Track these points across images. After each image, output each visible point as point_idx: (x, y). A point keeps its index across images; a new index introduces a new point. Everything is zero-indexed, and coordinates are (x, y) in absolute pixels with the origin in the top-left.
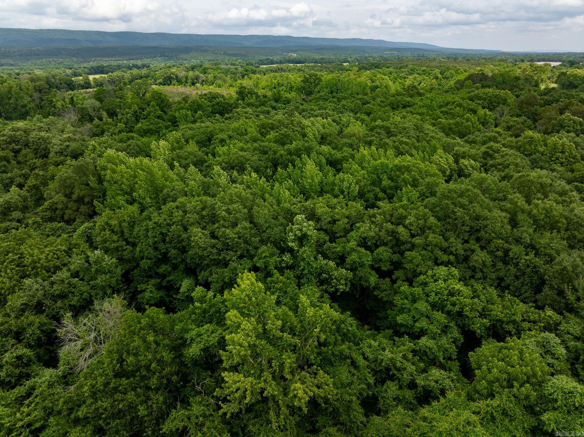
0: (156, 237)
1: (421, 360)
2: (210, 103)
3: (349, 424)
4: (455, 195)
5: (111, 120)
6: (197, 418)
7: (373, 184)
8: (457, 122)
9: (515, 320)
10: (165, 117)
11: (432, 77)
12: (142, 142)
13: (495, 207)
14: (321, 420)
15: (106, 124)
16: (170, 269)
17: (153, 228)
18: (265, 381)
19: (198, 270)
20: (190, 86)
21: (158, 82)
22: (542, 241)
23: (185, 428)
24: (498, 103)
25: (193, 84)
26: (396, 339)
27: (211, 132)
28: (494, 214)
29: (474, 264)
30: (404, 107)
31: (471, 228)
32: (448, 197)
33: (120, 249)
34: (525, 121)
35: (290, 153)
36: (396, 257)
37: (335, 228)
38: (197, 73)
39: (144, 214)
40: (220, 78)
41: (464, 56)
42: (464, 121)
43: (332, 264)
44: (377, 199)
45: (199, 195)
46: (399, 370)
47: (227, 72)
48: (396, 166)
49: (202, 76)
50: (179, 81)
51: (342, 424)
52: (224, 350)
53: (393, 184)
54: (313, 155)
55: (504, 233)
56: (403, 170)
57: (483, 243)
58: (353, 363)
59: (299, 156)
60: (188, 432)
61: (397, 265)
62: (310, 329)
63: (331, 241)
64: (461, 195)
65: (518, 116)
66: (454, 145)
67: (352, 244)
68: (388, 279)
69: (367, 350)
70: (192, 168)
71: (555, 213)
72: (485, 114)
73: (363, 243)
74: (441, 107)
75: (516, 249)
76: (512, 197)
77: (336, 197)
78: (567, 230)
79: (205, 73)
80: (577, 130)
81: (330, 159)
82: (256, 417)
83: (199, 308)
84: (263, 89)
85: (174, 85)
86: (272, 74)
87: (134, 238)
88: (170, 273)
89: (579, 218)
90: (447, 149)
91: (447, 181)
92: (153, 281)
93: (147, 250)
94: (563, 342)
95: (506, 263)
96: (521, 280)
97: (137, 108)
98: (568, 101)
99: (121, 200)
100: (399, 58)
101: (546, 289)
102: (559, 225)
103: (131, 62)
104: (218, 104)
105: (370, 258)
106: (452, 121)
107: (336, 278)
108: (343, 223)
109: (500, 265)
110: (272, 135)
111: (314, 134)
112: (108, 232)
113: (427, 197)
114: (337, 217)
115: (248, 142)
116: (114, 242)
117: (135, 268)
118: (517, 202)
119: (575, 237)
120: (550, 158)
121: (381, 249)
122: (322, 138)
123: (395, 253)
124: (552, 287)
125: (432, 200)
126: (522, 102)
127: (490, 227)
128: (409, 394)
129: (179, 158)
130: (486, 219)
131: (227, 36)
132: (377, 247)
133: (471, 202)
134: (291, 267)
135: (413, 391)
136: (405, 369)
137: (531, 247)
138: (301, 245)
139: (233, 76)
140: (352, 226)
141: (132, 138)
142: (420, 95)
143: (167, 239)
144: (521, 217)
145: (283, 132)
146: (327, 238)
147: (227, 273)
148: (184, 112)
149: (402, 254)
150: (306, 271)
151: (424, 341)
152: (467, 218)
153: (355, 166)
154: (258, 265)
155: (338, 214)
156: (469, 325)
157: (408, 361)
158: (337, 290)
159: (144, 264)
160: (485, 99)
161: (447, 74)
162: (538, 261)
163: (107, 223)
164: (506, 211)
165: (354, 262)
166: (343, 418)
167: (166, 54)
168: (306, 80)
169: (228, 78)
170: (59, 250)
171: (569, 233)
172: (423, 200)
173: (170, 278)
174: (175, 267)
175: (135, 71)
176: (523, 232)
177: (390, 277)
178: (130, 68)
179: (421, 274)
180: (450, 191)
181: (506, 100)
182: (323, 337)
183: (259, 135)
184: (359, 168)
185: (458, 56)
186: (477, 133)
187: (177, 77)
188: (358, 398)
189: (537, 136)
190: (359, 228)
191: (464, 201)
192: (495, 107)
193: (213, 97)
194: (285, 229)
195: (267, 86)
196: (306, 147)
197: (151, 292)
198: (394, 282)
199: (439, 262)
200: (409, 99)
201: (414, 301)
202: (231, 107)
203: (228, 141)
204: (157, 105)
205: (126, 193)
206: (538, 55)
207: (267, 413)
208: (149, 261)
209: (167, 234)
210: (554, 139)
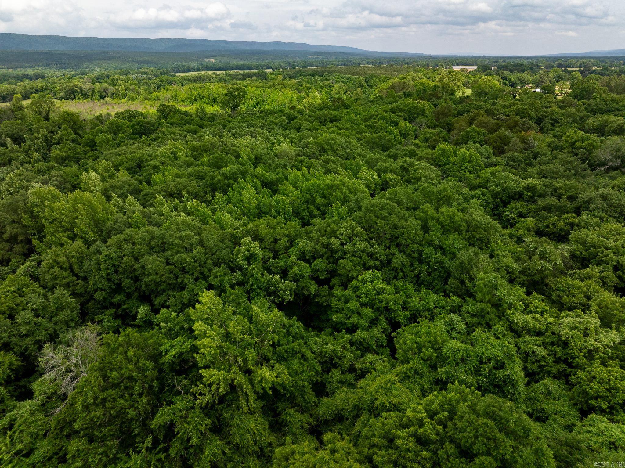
0: (108, 269)
1: (357, 349)
2: (129, 123)
3: (304, 404)
4: (377, 209)
5: (17, 146)
6: (181, 411)
7: (307, 202)
8: (380, 136)
9: (429, 308)
10: (80, 140)
11: (357, 86)
12: (64, 172)
13: (410, 216)
14: (280, 405)
15: (12, 151)
16: (124, 298)
17: (105, 261)
18: (234, 373)
19: (153, 296)
20: (98, 100)
21: (58, 96)
22: (447, 242)
23: (172, 421)
24: (418, 114)
25: (102, 98)
26: (336, 333)
27: (139, 158)
28: (409, 223)
29: (395, 265)
30: (332, 121)
31: (392, 236)
32: (371, 210)
33: (71, 284)
34: (441, 131)
35: (226, 177)
36: (331, 267)
37: (277, 247)
38: (105, 85)
39: (92, 248)
40: (133, 90)
41: (388, 60)
42: (386, 134)
43: (277, 277)
44: (312, 216)
45: (144, 226)
46: (340, 358)
47: (139, 83)
48: (327, 185)
49: (112, 89)
50: (85, 95)
51: (299, 405)
52: (198, 353)
53: (325, 202)
54: (248, 178)
55: (418, 238)
56: (334, 188)
57: (402, 248)
58: (303, 356)
59: (236, 180)
60: (175, 424)
61: (333, 273)
62: (265, 330)
63: (274, 258)
64: (382, 208)
65: (434, 127)
66: (377, 160)
67: (293, 258)
68: (326, 287)
69: (314, 346)
70: (130, 197)
71: (457, 219)
72: (406, 125)
73: (302, 257)
74: (366, 120)
75: (427, 250)
76: (424, 207)
77: (275, 217)
78: (467, 231)
79: (115, 85)
80: (481, 141)
81: (265, 181)
82: (228, 406)
83: (165, 327)
84: (182, 101)
85: (79, 99)
86: (191, 85)
87: (85, 272)
88: (124, 302)
89: (476, 221)
90: (371, 165)
91: (372, 195)
92: (108, 312)
93: (101, 282)
94: (464, 319)
95: (421, 262)
96: (433, 275)
97: (46, 132)
98: (476, 111)
99: (63, 237)
100: (323, 63)
101: (451, 280)
102: (461, 228)
103: (20, 72)
104: (138, 123)
105: (309, 270)
106: (375, 135)
107: (282, 290)
108: (284, 241)
109: (416, 263)
110: (205, 158)
111: (248, 156)
112: (57, 270)
113: (356, 211)
114: (278, 237)
115: (181, 167)
116: (64, 278)
117: (88, 301)
118: (427, 211)
119: (474, 237)
120: (460, 167)
121: (318, 261)
122: (256, 158)
123: (330, 263)
124: (455, 278)
125: (358, 214)
126: (438, 113)
127: (406, 234)
128: (349, 377)
129: (113, 187)
130: (403, 228)
131: (133, 39)
132: (315, 259)
133: (390, 214)
134: (241, 284)
135: (354, 375)
136: (345, 357)
137: (440, 247)
138: (249, 264)
139: (147, 87)
140: (291, 243)
141: (53, 168)
142: (347, 107)
143: (121, 270)
144: (431, 223)
145: (216, 155)
146: (271, 255)
147: (185, 295)
148: (103, 136)
149: (336, 262)
150: (255, 286)
151: (359, 334)
152: (387, 227)
153: (290, 187)
154: (213, 283)
155: (279, 234)
156: (395, 318)
157: (347, 350)
158: (284, 300)
159: (99, 296)
160: (405, 111)
161: (372, 82)
162: (445, 259)
163: (55, 261)
164: (419, 219)
165: (296, 275)
166: (299, 400)
167: (62, 61)
168: (230, 94)
169: (142, 90)
170: (8, 291)
171: (469, 233)
172: (352, 214)
173: (125, 307)
174: (129, 296)
175: (27, 84)
176: (433, 235)
177: (328, 285)
178: (20, 78)
179: (353, 278)
180: (372, 206)
181: (424, 111)
182: (276, 338)
183: (192, 159)
184: (294, 189)
185: (382, 60)
186: (399, 145)
187: (81, 90)
188: (310, 384)
189: (449, 148)
190: (298, 244)
191: (384, 213)
192: (415, 118)
193: (131, 116)
194: (233, 251)
195: (187, 98)
196: (241, 171)
197: (109, 321)
198: (331, 288)
199: (367, 266)
200: (335, 113)
201: (347, 301)
202: (153, 126)
203: (161, 168)
204: (70, 128)
205: (67, 230)
206: (456, 58)
207: (237, 400)
208: (104, 293)
209: (119, 266)
210: (462, 150)
